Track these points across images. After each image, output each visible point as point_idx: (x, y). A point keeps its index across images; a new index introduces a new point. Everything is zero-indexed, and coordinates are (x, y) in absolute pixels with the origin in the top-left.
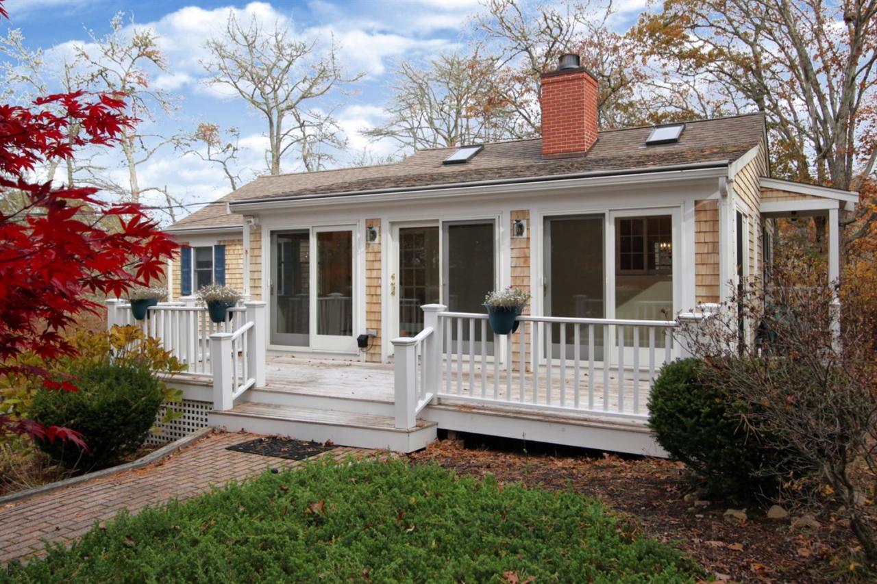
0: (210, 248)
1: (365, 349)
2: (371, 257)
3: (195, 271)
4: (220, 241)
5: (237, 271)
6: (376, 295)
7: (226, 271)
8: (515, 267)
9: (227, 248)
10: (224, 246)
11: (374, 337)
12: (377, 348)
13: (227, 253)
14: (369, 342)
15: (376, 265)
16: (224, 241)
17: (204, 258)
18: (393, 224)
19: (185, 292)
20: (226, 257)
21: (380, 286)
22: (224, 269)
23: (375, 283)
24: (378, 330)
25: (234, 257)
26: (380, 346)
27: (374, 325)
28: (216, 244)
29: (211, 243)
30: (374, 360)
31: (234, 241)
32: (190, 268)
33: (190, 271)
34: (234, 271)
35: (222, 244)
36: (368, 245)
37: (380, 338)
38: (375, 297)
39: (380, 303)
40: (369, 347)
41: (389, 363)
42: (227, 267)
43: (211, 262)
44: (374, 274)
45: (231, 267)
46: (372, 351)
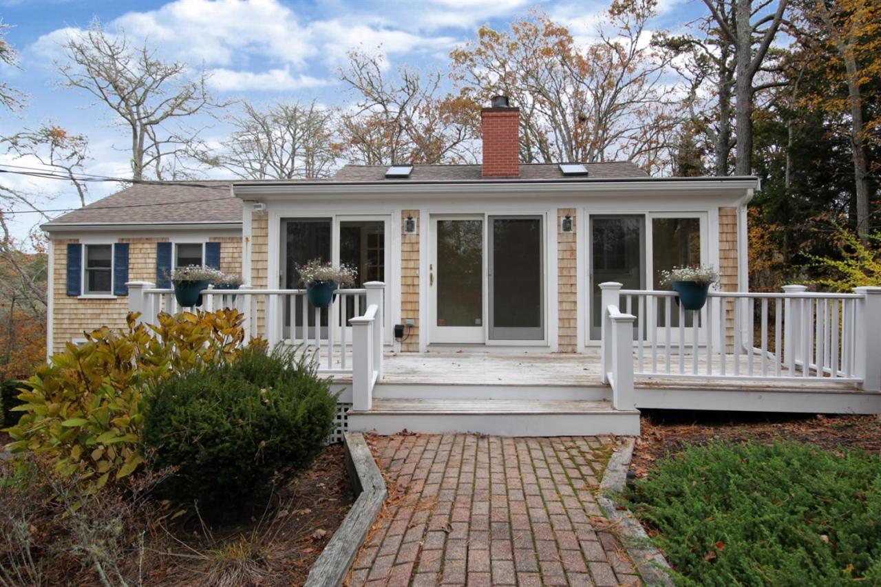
0: (109, 247)
1: (399, 339)
2: (408, 248)
3: (86, 270)
4: (122, 239)
5: (145, 271)
6: (413, 285)
7: (130, 271)
8: (563, 259)
9: (131, 247)
10: (128, 244)
11: (410, 327)
12: (414, 338)
13: (131, 251)
14: (405, 332)
15: (414, 256)
16: (129, 239)
17: (98, 256)
18: (432, 216)
19: (71, 293)
20: (130, 256)
21: (418, 277)
22: (128, 269)
23: (412, 273)
24: (417, 319)
25: (140, 256)
26: (418, 335)
27: (411, 315)
28: (117, 242)
29: (112, 241)
30: (411, 349)
31: (140, 239)
32: (80, 267)
33: (80, 270)
34: (140, 271)
35: (125, 242)
36: (404, 235)
37: (418, 327)
38: (411, 287)
39: (418, 293)
40: (404, 337)
41: (428, 352)
42: (130, 266)
43: (110, 261)
44: (411, 264)
45: (136, 266)
46: (408, 341)
